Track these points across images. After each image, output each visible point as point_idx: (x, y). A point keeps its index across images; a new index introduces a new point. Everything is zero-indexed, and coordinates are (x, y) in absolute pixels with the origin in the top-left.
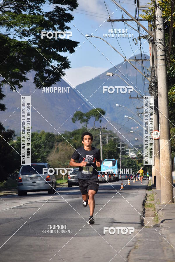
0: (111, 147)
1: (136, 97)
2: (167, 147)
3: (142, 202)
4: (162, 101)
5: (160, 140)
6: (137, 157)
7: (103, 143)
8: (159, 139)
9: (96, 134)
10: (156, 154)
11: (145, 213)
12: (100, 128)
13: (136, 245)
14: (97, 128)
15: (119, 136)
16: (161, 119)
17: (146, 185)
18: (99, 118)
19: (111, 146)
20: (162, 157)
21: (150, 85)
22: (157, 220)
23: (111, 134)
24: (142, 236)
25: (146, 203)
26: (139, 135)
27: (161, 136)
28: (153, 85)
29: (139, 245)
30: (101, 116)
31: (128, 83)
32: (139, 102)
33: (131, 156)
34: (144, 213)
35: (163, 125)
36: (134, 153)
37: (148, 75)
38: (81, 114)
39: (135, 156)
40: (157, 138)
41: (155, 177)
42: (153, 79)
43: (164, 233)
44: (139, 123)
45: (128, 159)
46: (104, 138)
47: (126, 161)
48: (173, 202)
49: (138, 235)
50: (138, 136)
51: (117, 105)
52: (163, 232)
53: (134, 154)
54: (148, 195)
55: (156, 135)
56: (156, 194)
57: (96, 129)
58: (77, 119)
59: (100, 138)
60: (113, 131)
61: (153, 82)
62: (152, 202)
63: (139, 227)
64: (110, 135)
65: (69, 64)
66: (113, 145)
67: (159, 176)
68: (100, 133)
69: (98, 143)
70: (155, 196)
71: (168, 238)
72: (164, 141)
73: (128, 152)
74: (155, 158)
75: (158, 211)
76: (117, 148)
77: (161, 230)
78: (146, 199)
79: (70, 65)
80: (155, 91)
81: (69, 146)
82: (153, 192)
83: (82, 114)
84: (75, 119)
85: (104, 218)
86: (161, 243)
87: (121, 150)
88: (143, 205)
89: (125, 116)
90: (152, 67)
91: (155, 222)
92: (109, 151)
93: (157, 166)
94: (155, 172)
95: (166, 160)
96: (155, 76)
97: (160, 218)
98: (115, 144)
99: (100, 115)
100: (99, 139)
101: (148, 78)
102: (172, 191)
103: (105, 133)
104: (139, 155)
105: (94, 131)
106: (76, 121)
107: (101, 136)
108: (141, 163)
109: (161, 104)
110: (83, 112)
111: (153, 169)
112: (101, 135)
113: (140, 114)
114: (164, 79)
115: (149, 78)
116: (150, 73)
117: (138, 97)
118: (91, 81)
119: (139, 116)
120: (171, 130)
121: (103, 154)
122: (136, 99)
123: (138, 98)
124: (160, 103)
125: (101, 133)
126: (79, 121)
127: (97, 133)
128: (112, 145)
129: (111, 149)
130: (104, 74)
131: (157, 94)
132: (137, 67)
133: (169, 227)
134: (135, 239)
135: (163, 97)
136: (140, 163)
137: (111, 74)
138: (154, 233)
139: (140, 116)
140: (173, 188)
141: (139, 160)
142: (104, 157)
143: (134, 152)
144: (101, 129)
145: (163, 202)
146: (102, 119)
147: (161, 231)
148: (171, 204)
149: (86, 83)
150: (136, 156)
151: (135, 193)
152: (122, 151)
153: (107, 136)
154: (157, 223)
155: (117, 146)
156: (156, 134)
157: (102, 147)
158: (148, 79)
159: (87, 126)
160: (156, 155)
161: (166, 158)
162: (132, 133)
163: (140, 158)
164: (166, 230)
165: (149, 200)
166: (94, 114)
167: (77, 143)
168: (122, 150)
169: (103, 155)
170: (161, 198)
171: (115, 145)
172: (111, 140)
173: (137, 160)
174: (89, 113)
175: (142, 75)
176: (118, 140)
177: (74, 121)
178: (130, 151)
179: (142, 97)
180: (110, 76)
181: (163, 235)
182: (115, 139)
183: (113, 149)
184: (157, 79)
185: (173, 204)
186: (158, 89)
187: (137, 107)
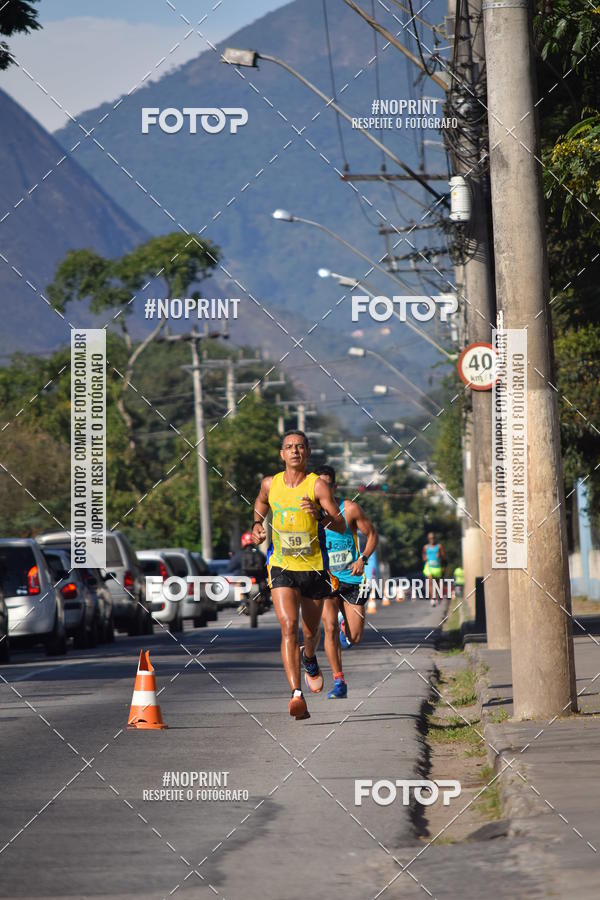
0: (253, 431)
1: (379, 172)
3: (413, 713)
4: (512, 192)
6: (387, 480)
7: (209, 411)
9: (171, 366)
10: (486, 465)
11: (432, 770)
12: (194, 334)
14: (176, 337)
15: (293, 377)
16: (507, 282)
17: (436, 625)
18: (185, 286)
19: (251, 426)
22: (494, 805)
23: (252, 364)
25: (437, 718)
26: (392, 368)
28: (462, 111)
30: (199, 275)
31: (336, 102)
32: (394, 198)
33: (356, 476)
35: (518, 317)
36: (372, 461)
37: (436, 58)
38: (91, 263)
39: (376, 478)
40: (487, 382)
41: (479, 583)
42: (463, 77)
43: (529, 870)
46: (213, 387)
48: (574, 709)
50: (392, 372)
51: (278, 214)
52: (523, 863)
53: (369, 468)
54: (446, 676)
55: (481, 368)
56: (487, 670)
57: (172, 343)
58: (76, 292)
59: (192, 389)
60: (260, 349)
61: (464, 96)
62: (467, 714)
63: (399, 839)
64: (244, 371)
65: (28, 8)
66: (262, 422)
67: (502, 576)
68: (196, 363)
69: (184, 411)
70: (481, 679)
71: (551, 893)
73: (337, 459)
74: (480, 485)
75: (498, 756)
77: (513, 852)
78: (435, 698)
79: (34, 11)
80: (475, 143)
81: (36, 432)
82: (472, 661)
83: (97, 268)
84: (67, 291)
88: (423, 727)
89: (323, 273)
90: (459, 17)
91: (486, 812)
92: (239, 452)
93: (489, 526)
94: (482, 558)
95: (534, 495)
96: (471, 66)
97: (510, 791)
98: (274, 415)
99: (194, 270)
100: (188, 394)
101: (438, 73)
102: (570, 652)
103: (222, 362)
104: (394, 471)
105: (162, 354)
106: (68, 298)
107: (196, 375)
108: (407, 510)
109: (504, 205)
110: (102, 252)
111: (470, 541)
112: (199, 369)
113: (397, 259)
114: (517, 76)
115: (443, 76)
116: (446, 49)
117: (388, 172)
119: (392, 271)
120: (560, 343)
121: (212, 470)
122: (375, 183)
123: (388, 177)
124: (498, 201)
125: (200, 360)
126: (88, 299)
127: (180, 363)
128: (255, 422)
129: (254, 445)
130: (211, 57)
131: (484, 155)
132: (379, 20)
133: (557, 840)
135: (518, 168)
137: (247, 57)
138: (477, 869)
139: (398, 271)
140: (576, 640)
141: (397, 496)
142: (213, 484)
143: (366, 458)
144: (198, 340)
145: (524, 710)
147: (515, 857)
148: (562, 718)
150: (383, 477)
151: (377, 668)
153: (230, 377)
154: (495, 820)
155: (281, 429)
156: (480, 362)
157: (205, 435)
158: (438, 82)
159: (127, 325)
160: (481, 467)
162: (357, 356)
163: (400, 486)
164: (540, 855)
165: (447, 702)
166: (163, 266)
169: (207, 472)
171: (271, 422)
172: (253, 394)
173: (388, 495)
174: (136, 259)
175: (408, 58)
176: (284, 398)
177: (61, 301)
178: (347, 453)
179: (408, 175)
180: (239, 65)
181: (526, 877)
182: (270, 391)
183: (263, 445)
184: (486, 80)
185: (572, 718)
186: (487, 128)
187: (382, 225)
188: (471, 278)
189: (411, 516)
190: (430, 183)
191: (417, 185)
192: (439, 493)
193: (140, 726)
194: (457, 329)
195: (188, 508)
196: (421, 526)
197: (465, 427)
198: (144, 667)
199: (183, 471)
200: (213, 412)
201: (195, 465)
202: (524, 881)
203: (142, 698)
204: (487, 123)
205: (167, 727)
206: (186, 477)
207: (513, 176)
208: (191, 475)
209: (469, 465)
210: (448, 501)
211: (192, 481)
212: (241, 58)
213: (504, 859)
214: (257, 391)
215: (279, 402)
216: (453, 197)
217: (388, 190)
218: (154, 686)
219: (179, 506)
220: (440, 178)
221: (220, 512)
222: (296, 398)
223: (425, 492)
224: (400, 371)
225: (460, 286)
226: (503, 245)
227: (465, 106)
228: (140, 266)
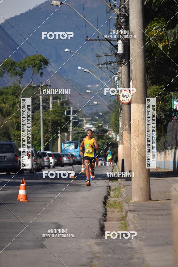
0: (57, 114)
1: (97, 38)
2: (142, 115)
3: (102, 199)
4: (136, 45)
5: (132, 105)
6: (96, 130)
7: (44, 108)
8: (129, 104)
10: (126, 126)
11: (107, 216)
12: (40, 85)
13: (93, 264)
14: (35, 85)
15: (69, 98)
16: (134, 72)
18: (38, 70)
20: (135, 131)
21: (118, 21)
22: (125, 227)
24: (101, 250)
25: (109, 201)
27: (133, 98)
28: (122, 21)
29: (97, 263)
30: (43, 67)
31: (84, 17)
32: (101, 46)
33: (87, 128)
34: (105, 215)
35: (137, 82)
37: (115, 5)
38: (11, 62)
40: (127, 101)
41: (123, 161)
42: (122, 11)
43: (135, 246)
44: (100, 79)
45: (82, 133)
46: (45, 101)
47: (78, 136)
48: (150, 199)
49: (96, 248)
50: (99, 98)
51: (66, 50)
53: (91, 126)
54: (112, 188)
55: (125, 97)
56: (124, 187)
57: (34, 87)
58: (6, 71)
59: (40, 101)
61: (123, 16)
62: (118, 199)
63: (97, 236)
64: (55, 96)
66: (60, 112)
67: (129, 159)
68: (41, 93)
69: (37, 107)
70: (123, 189)
71: (141, 253)
72: (138, 107)
73: (82, 123)
74: (124, 132)
75: (127, 213)
76: (66, 116)
78: (109, 195)
82: (120, 184)
83: (13, 64)
84: (3, 71)
85: (44, 221)
86: (130, 261)
87: (71, 119)
88: (105, 203)
89: (79, 68)
91: (123, 229)
92: (53, 120)
93: (126, 144)
94: (124, 154)
95: (140, 135)
96: (124, 7)
97: (130, 223)
98: (64, 110)
99: (41, 66)
101: (115, 10)
102: (149, 183)
105: (31, 90)
106: (4, 73)
107: (41, 97)
108: (102, 139)
110: (14, 60)
111: (121, 148)
112: (42, 95)
113: (101, 64)
114: (139, 11)
115: (116, 10)
116: (117, 3)
117: (100, 38)
118: (27, 13)
119: (100, 68)
120: (149, 90)
121: (45, 125)
122: (96, 42)
123: (99, 40)
124: (132, 48)
126: (9, 74)
127: (36, 93)
128: (58, 111)
129: (57, 118)
134: (92, 254)
135: (138, 39)
136: (100, 140)
137: (59, 3)
138: (120, 246)
139: (102, 68)
140: (151, 179)
141: (99, 134)
142: (45, 129)
143: (91, 123)
144: (42, 86)
145: (135, 199)
146: (44, 71)
147: (131, 242)
148: (146, 202)
149: (19, 15)
150: (95, 129)
152: (74, 121)
153: (51, 98)
155: (65, 114)
157: (43, 115)
158: (115, 12)
159: (21, 81)
161: (140, 132)
162: (88, 93)
163: (100, 132)
165: (113, 196)
166: (32, 64)
167: (5, 107)
168: (73, 119)
169: (43, 126)
170: (131, 192)
171: (62, 112)
172: (57, 103)
173: (96, 134)
174: (24, 62)
175: (106, 5)
176: (66, 105)
177: (2, 74)
178: (85, 121)
179: (105, 40)
180: (56, 5)
181: (134, 248)
182: (63, 102)
183: (60, 118)
184: (129, 12)
185: (149, 202)
186: (129, 26)
187: (97, 54)
188: (123, 70)
189: (103, 140)
190: (112, 42)
191: (108, 42)
192: (112, 134)
193: (21, 200)
194: (119, 85)
195: (37, 136)
196: (106, 144)
197: (120, 115)
198: (23, 183)
199: (36, 125)
200: (46, 108)
201: (40, 124)
202: (134, 250)
203: (22, 192)
204: (129, 25)
205: (29, 201)
206: (37, 127)
207: (136, 41)
208: (38, 126)
209: (121, 126)
210: (114, 136)
211: (39, 128)
212: (57, 3)
213: (127, 243)
214: (59, 102)
215: (65, 106)
216: (118, 46)
217: (99, 44)
218: (26, 189)
219: (35, 136)
220: (115, 41)
221: (47, 138)
222: (70, 104)
223: (108, 133)
224: (101, 97)
225: (120, 73)
226: (133, 61)
227: (123, 19)
228: (25, 64)
